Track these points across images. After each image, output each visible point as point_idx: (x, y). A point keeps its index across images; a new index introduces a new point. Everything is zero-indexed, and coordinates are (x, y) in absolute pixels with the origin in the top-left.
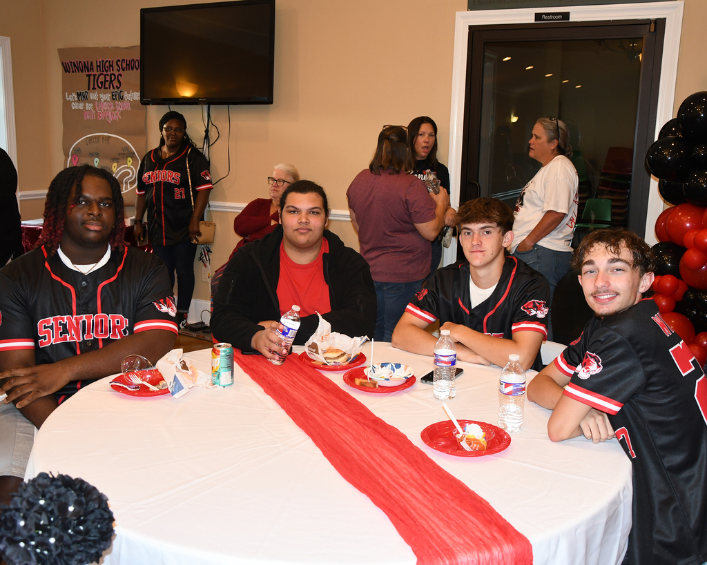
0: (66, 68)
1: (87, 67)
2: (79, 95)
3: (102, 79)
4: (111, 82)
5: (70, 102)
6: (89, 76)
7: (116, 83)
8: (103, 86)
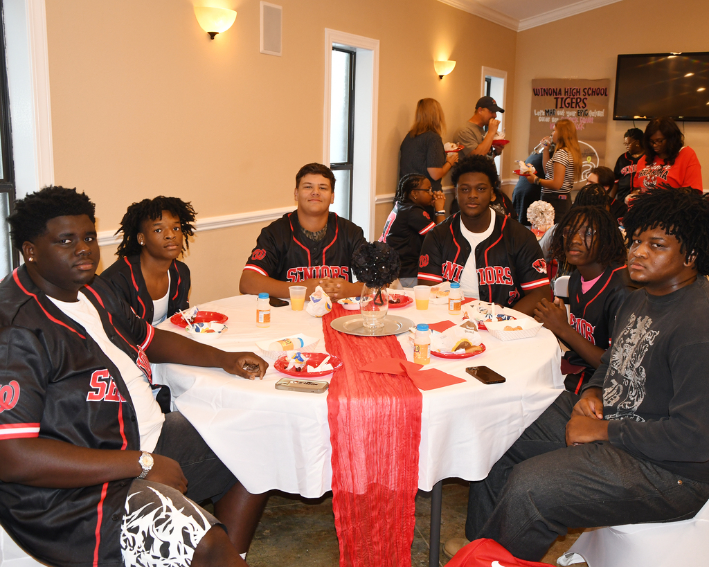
0: (536, 93)
1: (556, 92)
2: (546, 112)
3: (569, 101)
4: (577, 103)
5: (537, 117)
6: (557, 99)
7: (581, 104)
8: (570, 106)
